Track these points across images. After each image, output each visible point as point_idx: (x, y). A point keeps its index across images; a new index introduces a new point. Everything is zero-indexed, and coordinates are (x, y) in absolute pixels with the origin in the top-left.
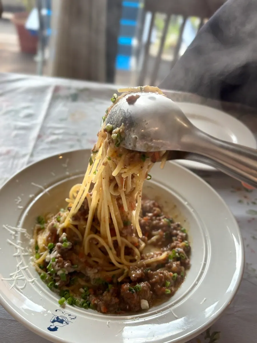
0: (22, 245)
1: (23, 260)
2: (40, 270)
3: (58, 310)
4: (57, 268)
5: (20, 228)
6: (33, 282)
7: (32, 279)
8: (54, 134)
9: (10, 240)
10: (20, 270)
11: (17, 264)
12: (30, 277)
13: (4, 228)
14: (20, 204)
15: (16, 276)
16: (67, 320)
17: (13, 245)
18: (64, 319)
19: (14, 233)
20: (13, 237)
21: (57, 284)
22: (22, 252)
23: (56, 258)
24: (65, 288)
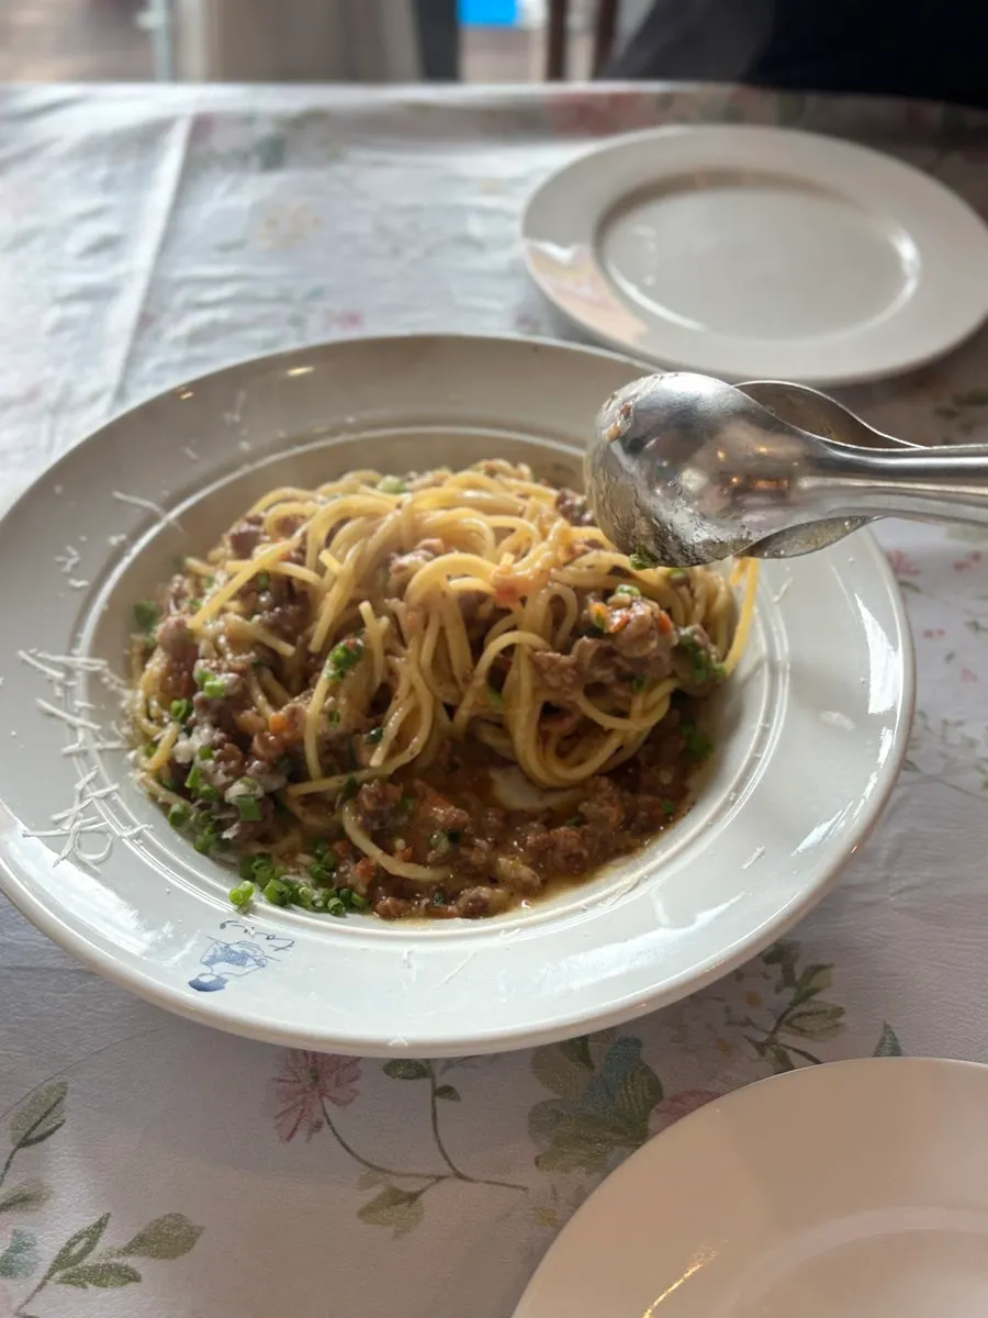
0: (94, 715)
1: (99, 764)
2: (163, 794)
3: (228, 925)
4: (221, 778)
5: (81, 659)
6: (139, 836)
7: (134, 826)
8: (202, 306)
9: (47, 700)
10: (87, 802)
11: (78, 780)
12: (127, 822)
13: (24, 661)
14: (77, 571)
15: (75, 820)
16: (259, 953)
17: (60, 718)
18: (251, 953)
19: (59, 675)
20: (58, 692)
21: (227, 835)
22: (97, 740)
23: (214, 746)
24: (257, 849)
